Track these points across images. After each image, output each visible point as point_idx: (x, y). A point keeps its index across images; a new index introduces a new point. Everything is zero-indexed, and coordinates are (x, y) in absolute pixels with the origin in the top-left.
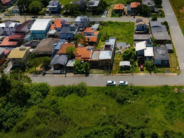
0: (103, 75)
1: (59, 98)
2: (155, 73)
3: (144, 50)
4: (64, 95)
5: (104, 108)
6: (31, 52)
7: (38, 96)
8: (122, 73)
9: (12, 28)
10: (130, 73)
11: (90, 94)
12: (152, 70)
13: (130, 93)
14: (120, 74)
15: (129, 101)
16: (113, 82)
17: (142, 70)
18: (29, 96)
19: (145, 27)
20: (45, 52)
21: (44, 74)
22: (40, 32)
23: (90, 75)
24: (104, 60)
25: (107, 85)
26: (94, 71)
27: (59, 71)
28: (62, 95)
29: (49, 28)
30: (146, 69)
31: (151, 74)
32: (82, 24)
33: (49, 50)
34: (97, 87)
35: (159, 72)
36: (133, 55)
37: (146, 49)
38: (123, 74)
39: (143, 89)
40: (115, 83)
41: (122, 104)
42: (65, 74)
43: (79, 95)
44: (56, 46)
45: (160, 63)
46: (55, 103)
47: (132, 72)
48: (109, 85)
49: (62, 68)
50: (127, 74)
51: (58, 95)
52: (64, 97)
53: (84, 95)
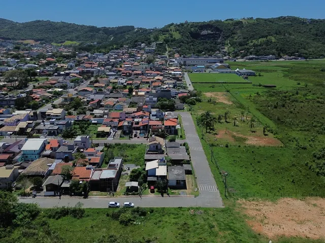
0: (105, 197)
1: (51, 219)
2: (168, 194)
3: (155, 168)
4: (57, 217)
5: (105, 230)
6: (20, 173)
7: (26, 216)
8: (127, 194)
10: (137, 194)
11: (88, 216)
12: (165, 192)
13: (136, 214)
14: (125, 196)
15: (135, 223)
17: (152, 192)
18: (14, 216)
19: (159, 148)
20: (37, 172)
21: (35, 196)
22: (33, 152)
23: (89, 197)
24: (106, 179)
25: (110, 207)
26: (95, 193)
27: (52, 193)
28: (54, 217)
29: (43, 148)
30: (157, 191)
31: (163, 196)
32: (83, 144)
33: (41, 170)
34: (97, 209)
35: (173, 193)
36: (142, 175)
37: (158, 168)
38: (129, 196)
39: (152, 211)
40: (118, 204)
41: (126, 225)
42: (60, 196)
43: (75, 217)
44: (50, 166)
45: (174, 184)
46: (46, 224)
47: (140, 194)
48: (111, 207)
49: (55, 190)
50: (133, 196)
51: (50, 217)
52: (57, 219)
53: (81, 217)
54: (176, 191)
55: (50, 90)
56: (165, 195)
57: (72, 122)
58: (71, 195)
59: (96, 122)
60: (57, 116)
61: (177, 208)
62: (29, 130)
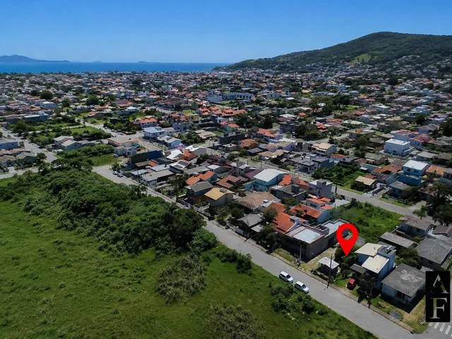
0: (289, 262)
1: (218, 259)
2: (370, 303)
6: (234, 200)
8: (315, 273)
9: (242, 170)
10: (326, 279)
11: (250, 275)
12: (367, 299)
15: (288, 314)
16: (288, 277)
17: (351, 287)
18: (191, 240)
21: (228, 228)
22: (262, 183)
23: (274, 254)
25: (279, 277)
26: (284, 252)
27: (242, 232)
28: (221, 258)
30: (357, 290)
31: (359, 301)
32: (318, 190)
34: (266, 272)
35: (379, 306)
37: (373, 257)
38: (317, 277)
39: (324, 312)
41: (277, 311)
42: (247, 238)
43: (238, 268)
44: (266, 202)
45: (392, 294)
47: (330, 282)
49: (246, 232)
50: (322, 279)
51: (218, 256)
52: (222, 262)
53: (243, 272)
54: (388, 306)
55: (346, 122)
56: (365, 302)
57: (336, 162)
58: (258, 243)
59: (366, 169)
60: (322, 152)
61: (362, 330)
62: (284, 160)
